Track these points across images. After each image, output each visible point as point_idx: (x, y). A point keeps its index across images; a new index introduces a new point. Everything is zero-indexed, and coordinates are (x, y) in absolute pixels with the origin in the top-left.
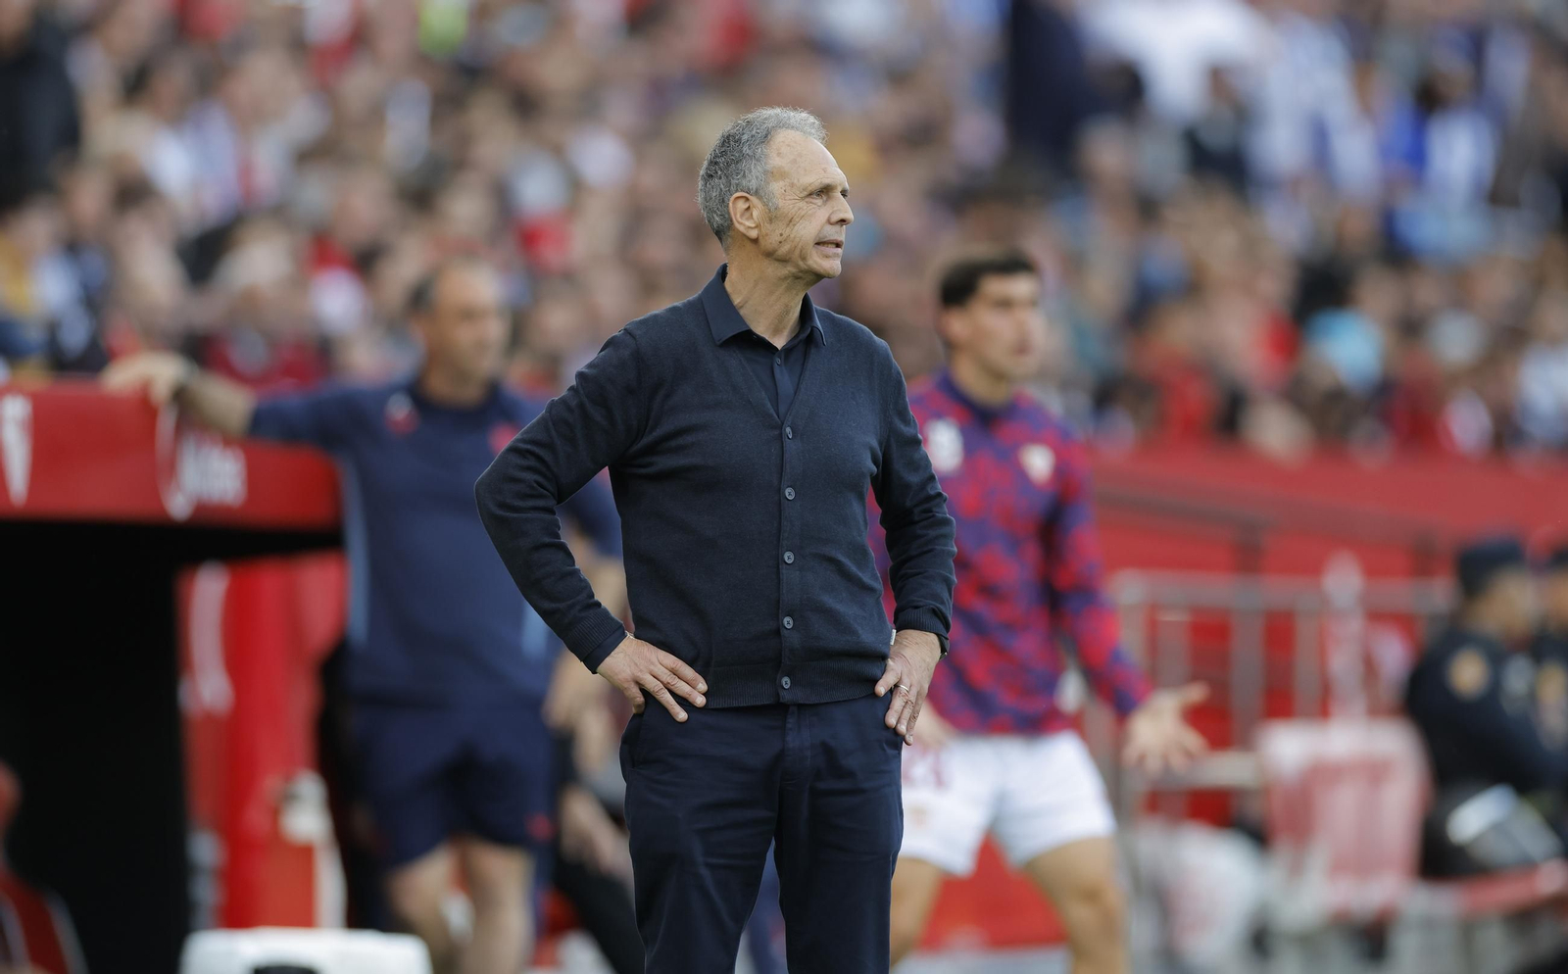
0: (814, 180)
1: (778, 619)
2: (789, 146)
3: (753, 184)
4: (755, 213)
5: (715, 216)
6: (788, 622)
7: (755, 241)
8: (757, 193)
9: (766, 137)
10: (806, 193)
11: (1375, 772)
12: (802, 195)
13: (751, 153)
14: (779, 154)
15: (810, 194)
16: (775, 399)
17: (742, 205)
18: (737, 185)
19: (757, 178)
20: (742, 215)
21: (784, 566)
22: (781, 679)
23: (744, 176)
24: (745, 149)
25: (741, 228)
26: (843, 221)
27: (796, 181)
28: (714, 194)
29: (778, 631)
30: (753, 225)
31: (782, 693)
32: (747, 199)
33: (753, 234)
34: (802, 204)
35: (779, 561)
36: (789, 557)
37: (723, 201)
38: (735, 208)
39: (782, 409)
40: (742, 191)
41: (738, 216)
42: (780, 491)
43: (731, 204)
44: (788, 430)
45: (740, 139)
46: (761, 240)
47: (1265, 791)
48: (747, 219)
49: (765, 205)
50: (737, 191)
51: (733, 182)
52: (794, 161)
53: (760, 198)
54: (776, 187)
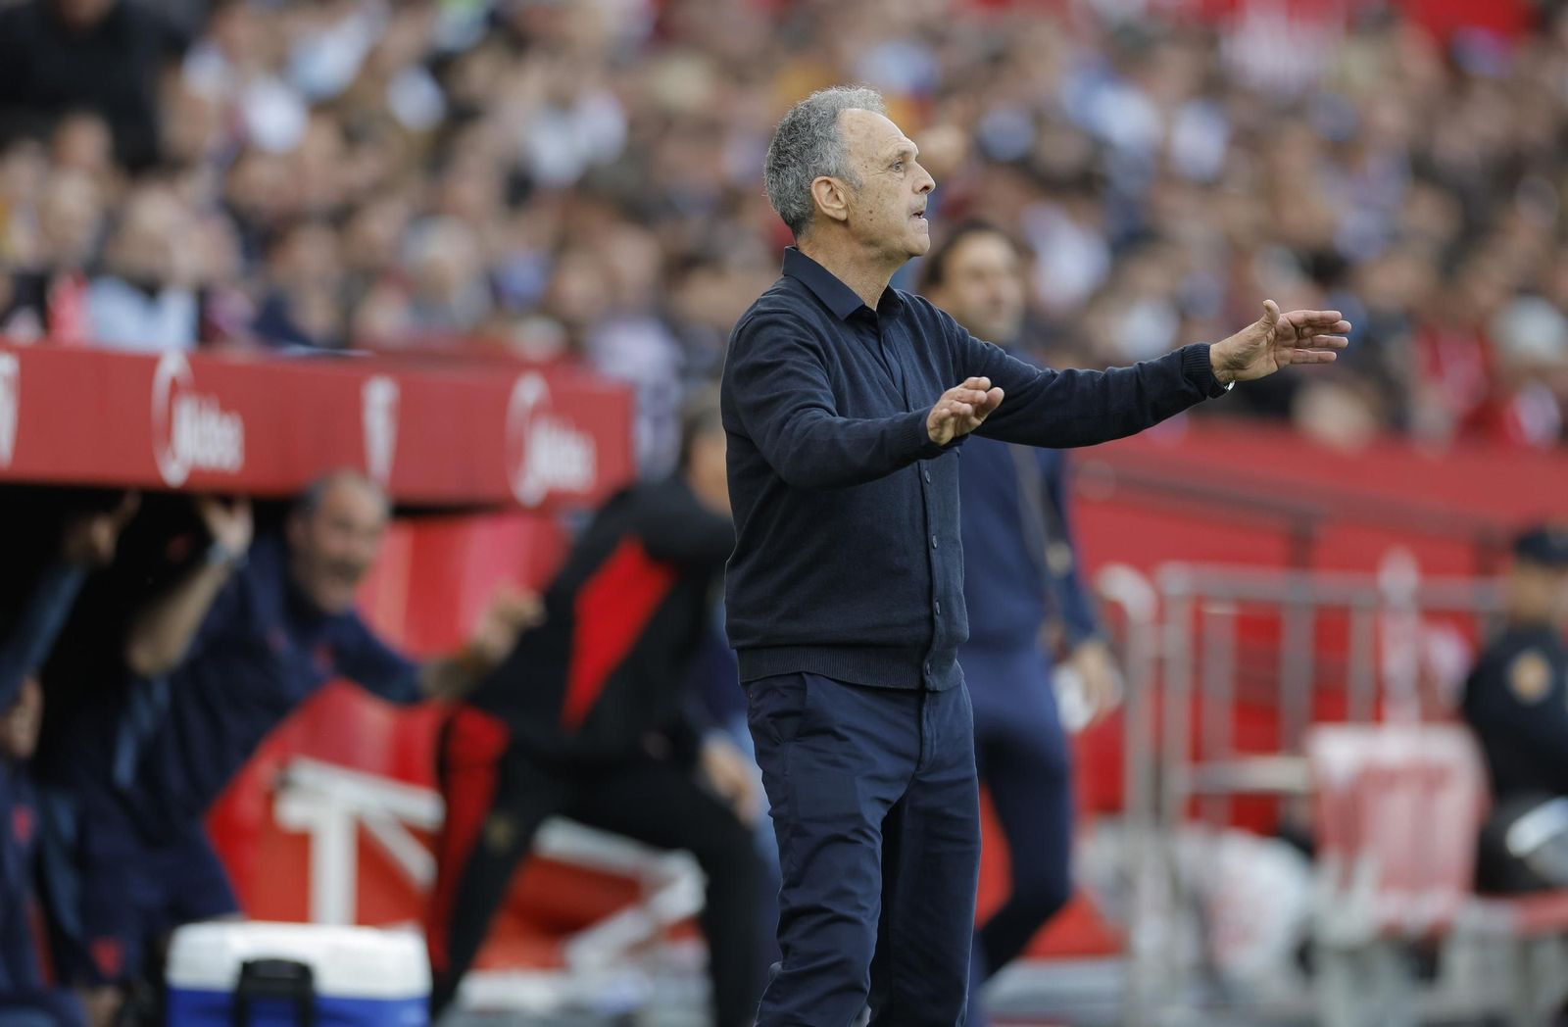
0: (890, 151)
1: (930, 604)
2: (859, 122)
3: (832, 165)
4: (841, 195)
5: (792, 205)
6: (938, 607)
7: (845, 223)
8: (837, 174)
9: (835, 116)
10: (888, 164)
12: (884, 167)
13: (824, 135)
14: (852, 131)
15: (890, 166)
17: (825, 190)
18: (815, 168)
19: (835, 158)
20: (826, 200)
21: (933, 550)
22: (926, 663)
23: (822, 159)
24: (817, 132)
25: (830, 212)
26: (926, 188)
27: (874, 155)
28: (790, 183)
29: (932, 617)
30: (841, 207)
31: (926, 678)
32: (828, 183)
33: (842, 215)
34: (884, 177)
35: (928, 545)
36: (935, 541)
37: (802, 188)
38: (819, 194)
40: (822, 175)
41: (824, 200)
42: (920, 474)
43: (813, 191)
45: (808, 125)
46: (852, 222)
48: (832, 202)
49: (848, 184)
50: (816, 176)
51: (811, 167)
52: (868, 136)
53: (841, 178)
54: (854, 163)
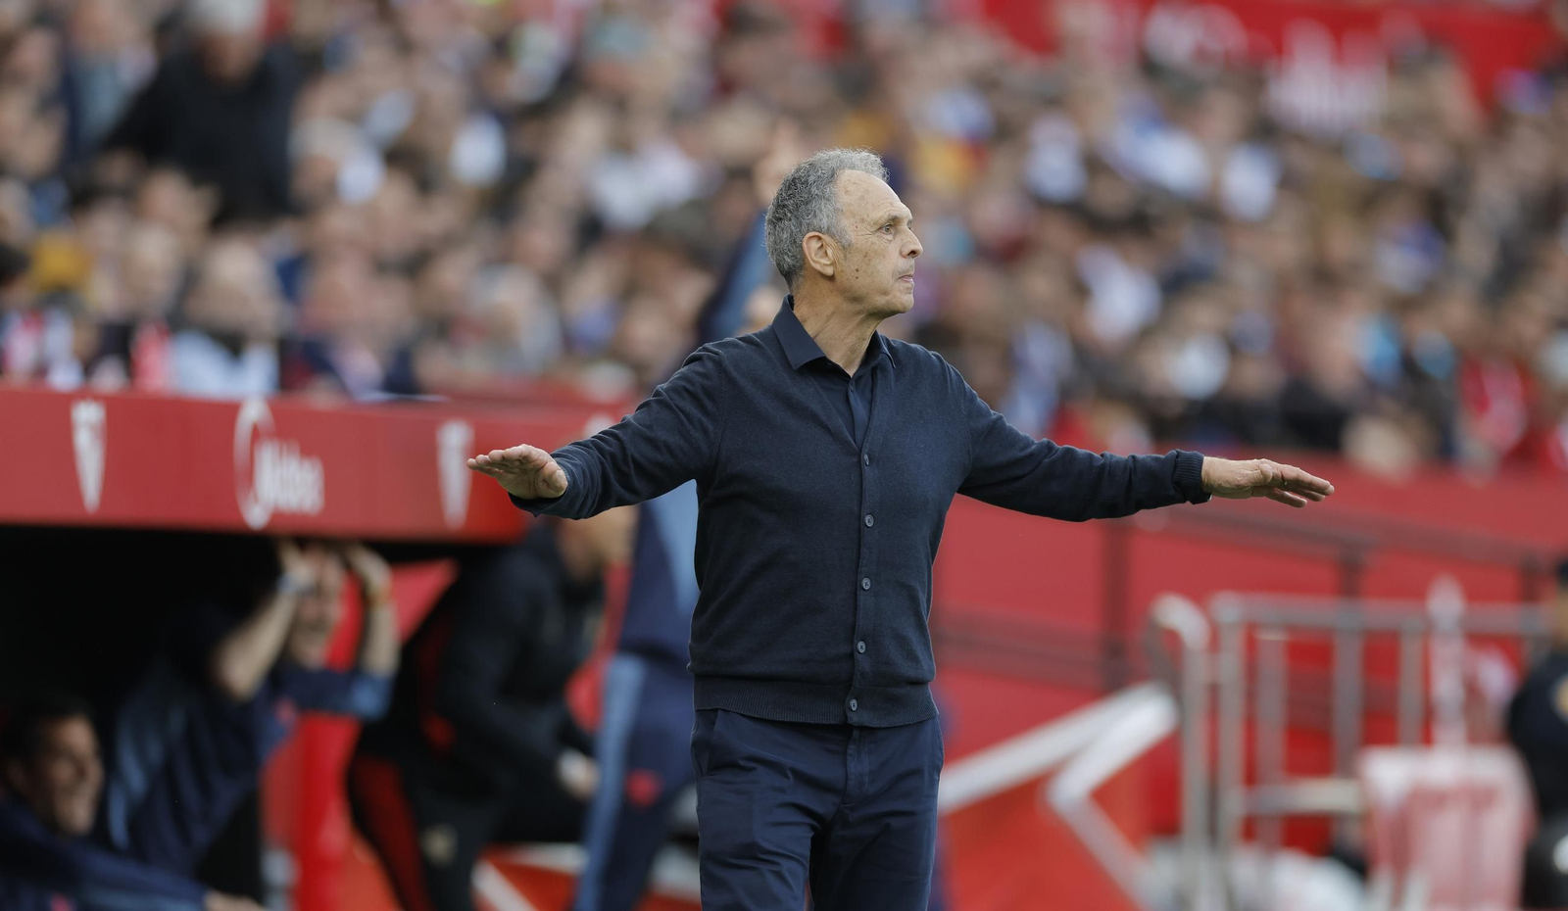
0: (882, 214)
1: (852, 642)
2: (854, 183)
3: (825, 222)
4: (830, 252)
5: (786, 257)
6: (861, 646)
7: (831, 278)
8: (828, 231)
9: (832, 176)
10: (877, 227)
11: (1479, 799)
12: (873, 230)
13: (820, 194)
14: (847, 192)
15: (880, 228)
16: (852, 426)
17: (815, 245)
18: (808, 224)
19: (828, 216)
20: (816, 255)
21: (862, 592)
22: (850, 700)
23: (815, 216)
24: (814, 190)
25: (818, 267)
26: (913, 253)
27: (865, 217)
28: (785, 236)
29: (851, 656)
30: (829, 263)
31: (849, 714)
32: (820, 238)
33: (829, 271)
34: (874, 239)
35: (856, 587)
36: (866, 583)
37: (795, 242)
38: (809, 248)
39: (859, 434)
40: (814, 230)
41: (813, 255)
42: (860, 518)
43: (804, 245)
44: (866, 457)
45: (806, 182)
46: (837, 277)
47: (1366, 817)
48: (821, 257)
49: (838, 242)
50: (808, 231)
51: (804, 222)
52: (862, 198)
53: (832, 236)
54: (846, 223)
